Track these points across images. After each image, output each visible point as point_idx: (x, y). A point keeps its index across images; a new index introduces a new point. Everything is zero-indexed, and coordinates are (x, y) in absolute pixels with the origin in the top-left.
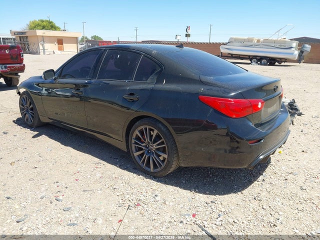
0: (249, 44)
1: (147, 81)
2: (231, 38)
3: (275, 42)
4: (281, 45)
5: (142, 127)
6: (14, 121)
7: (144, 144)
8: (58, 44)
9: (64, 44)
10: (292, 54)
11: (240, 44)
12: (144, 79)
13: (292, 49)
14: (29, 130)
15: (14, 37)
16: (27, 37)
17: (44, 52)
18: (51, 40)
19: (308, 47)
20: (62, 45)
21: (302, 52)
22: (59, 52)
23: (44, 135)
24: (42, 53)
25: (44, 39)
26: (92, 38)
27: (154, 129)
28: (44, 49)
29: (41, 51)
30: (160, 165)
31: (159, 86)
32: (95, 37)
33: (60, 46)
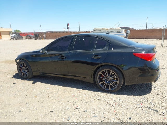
0: (103, 31)
1: (103, 49)
2: (94, 29)
3: (115, 30)
4: (117, 31)
5: (104, 70)
6: (12, 77)
7: (105, 78)
9: (2, 35)
10: (123, 35)
11: (99, 31)
12: (101, 48)
13: (123, 33)
14: (26, 80)
19: (129, 31)
20: (1, 35)
21: (127, 34)
23: (38, 82)
26: (15, 31)
27: (110, 70)
30: (115, 87)
31: (111, 51)
32: (16, 31)
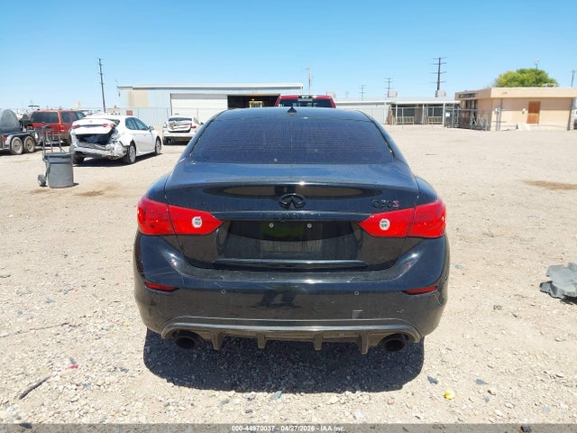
8: (529, 112)
9: (541, 112)
15: (458, 102)
16: (476, 101)
17: (498, 128)
18: (515, 104)
20: (538, 112)
22: (528, 127)
24: (493, 128)
25: (502, 104)
28: (499, 122)
29: (493, 124)
33: (533, 114)
